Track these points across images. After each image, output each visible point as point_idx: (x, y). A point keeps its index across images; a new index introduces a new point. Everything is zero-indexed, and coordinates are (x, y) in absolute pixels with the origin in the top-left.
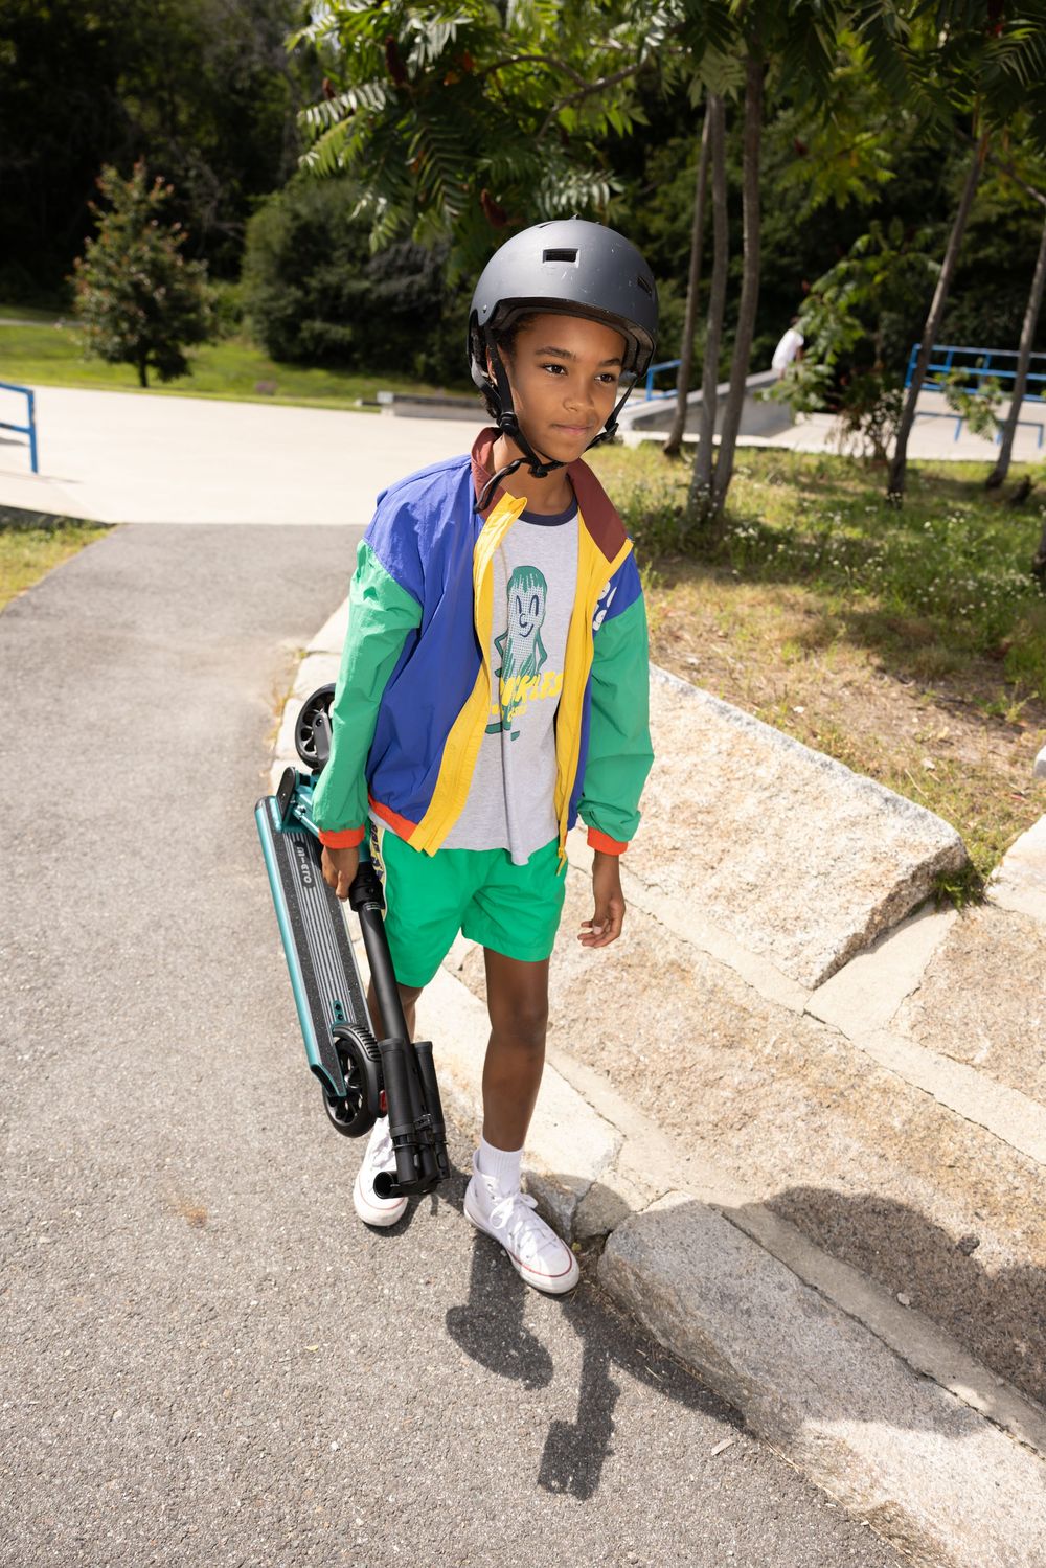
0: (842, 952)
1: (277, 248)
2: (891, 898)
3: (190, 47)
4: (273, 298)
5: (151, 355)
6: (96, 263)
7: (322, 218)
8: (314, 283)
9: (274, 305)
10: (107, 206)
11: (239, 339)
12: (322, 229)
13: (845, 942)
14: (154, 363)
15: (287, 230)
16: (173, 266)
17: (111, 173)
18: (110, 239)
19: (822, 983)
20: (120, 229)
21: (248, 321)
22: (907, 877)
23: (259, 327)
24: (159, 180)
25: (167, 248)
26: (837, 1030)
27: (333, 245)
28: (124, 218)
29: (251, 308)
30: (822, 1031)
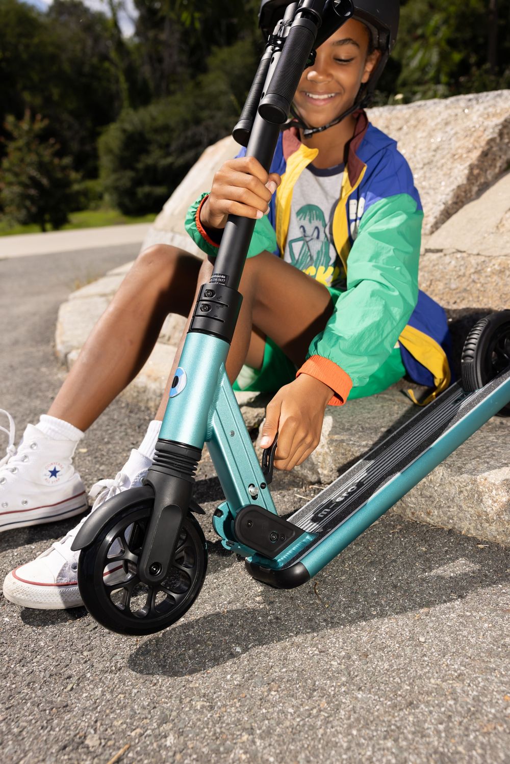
0: (450, 202)
2: (485, 154)
3: (54, 58)
4: (118, 180)
5: (47, 217)
6: (9, 170)
7: (140, 129)
8: (139, 165)
9: (119, 183)
10: (11, 138)
12: (141, 135)
13: (451, 194)
14: (50, 221)
16: (51, 163)
18: (14, 156)
19: (437, 228)
20: (19, 149)
21: (107, 197)
22: (495, 135)
23: (113, 198)
24: (39, 117)
25: (47, 154)
26: (454, 250)
27: (149, 142)
28: (21, 143)
29: (107, 189)
30: (441, 257)
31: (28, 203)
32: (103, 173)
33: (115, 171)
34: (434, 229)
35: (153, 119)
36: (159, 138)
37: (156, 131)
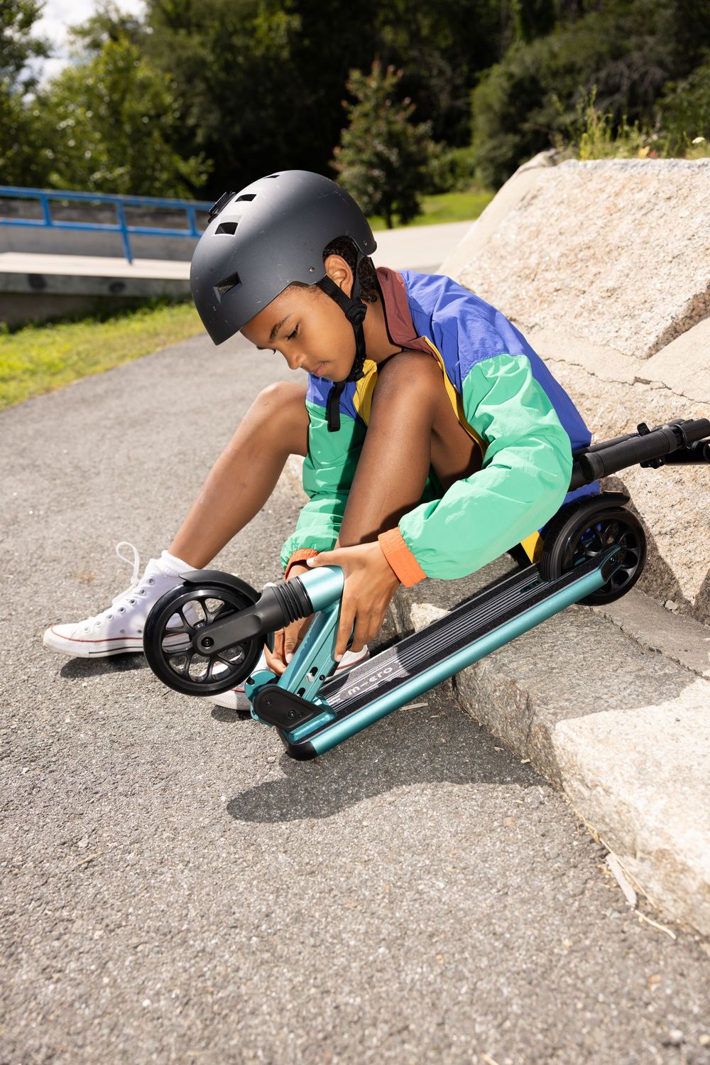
0: (681, 317)
1: (497, 106)
4: (495, 148)
5: (394, 206)
6: (350, 145)
7: (532, 71)
8: (527, 126)
9: (497, 153)
10: (355, 101)
11: (473, 190)
12: (534, 80)
13: (685, 305)
14: (397, 211)
15: (504, 90)
16: (404, 132)
17: (356, 75)
18: (358, 125)
19: (655, 352)
20: (366, 115)
21: (479, 173)
23: (486, 174)
24: (391, 69)
25: (400, 120)
26: (661, 385)
27: (544, 92)
28: (368, 106)
29: (479, 163)
30: (647, 390)
31: (370, 189)
32: (476, 140)
33: (492, 136)
34: (653, 352)
35: (554, 56)
36: (557, 84)
37: (555, 74)
